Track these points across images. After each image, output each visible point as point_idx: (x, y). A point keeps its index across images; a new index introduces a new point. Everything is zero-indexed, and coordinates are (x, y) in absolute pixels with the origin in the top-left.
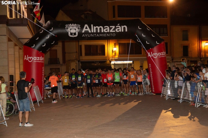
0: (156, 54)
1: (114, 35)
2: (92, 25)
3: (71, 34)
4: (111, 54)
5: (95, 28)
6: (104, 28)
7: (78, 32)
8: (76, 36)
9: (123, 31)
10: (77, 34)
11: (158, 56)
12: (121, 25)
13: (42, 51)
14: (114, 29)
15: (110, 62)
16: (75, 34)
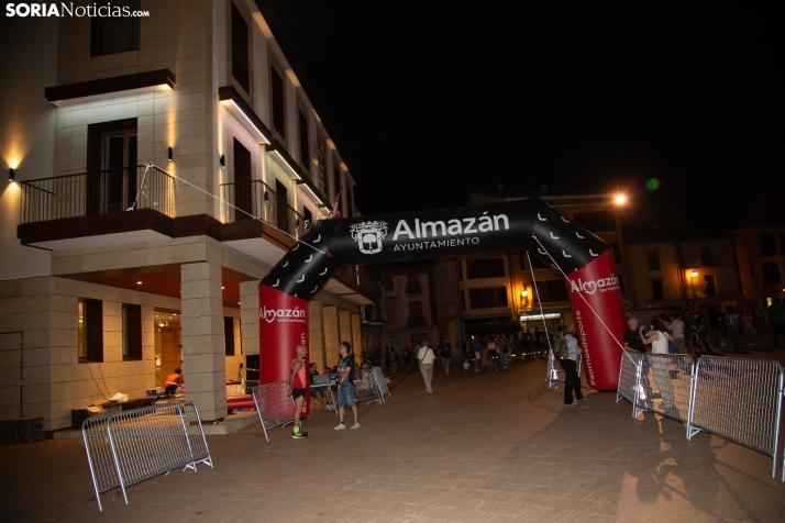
0: (592, 285)
1: (475, 241)
2: (417, 221)
3: (366, 246)
4: (518, 301)
5: (424, 225)
6: (448, 226)
7: (383, 241)
8: (378, 250)
9: (497, 228)
10: (380, 244)
11: (598, 288)
12: (491, 215)
14: (476, 225)
15: (519, 317)
16: (375, 246)
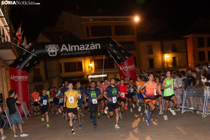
0: (127, 68)
1: (89, 52)
2: (69, 45)
3: (51, 53)
4: (87, 69)
5: (72, 47)
6: (80, 47)
7: (57, 52)
8: (55, 55)
9: (96, 48)
10: (56, 53)
11: (129, 69)
12: (94, 44)
13: (26, 70)
14: (89, 47)
15: (88, 76)
16: (54, 53)
